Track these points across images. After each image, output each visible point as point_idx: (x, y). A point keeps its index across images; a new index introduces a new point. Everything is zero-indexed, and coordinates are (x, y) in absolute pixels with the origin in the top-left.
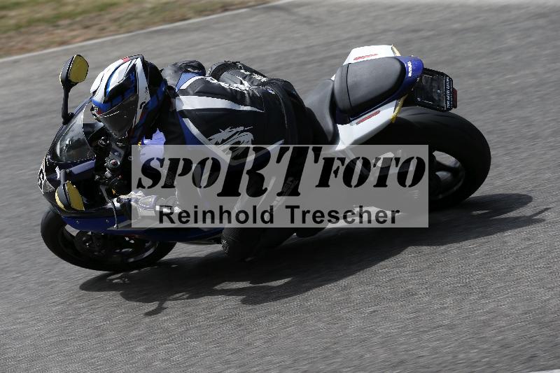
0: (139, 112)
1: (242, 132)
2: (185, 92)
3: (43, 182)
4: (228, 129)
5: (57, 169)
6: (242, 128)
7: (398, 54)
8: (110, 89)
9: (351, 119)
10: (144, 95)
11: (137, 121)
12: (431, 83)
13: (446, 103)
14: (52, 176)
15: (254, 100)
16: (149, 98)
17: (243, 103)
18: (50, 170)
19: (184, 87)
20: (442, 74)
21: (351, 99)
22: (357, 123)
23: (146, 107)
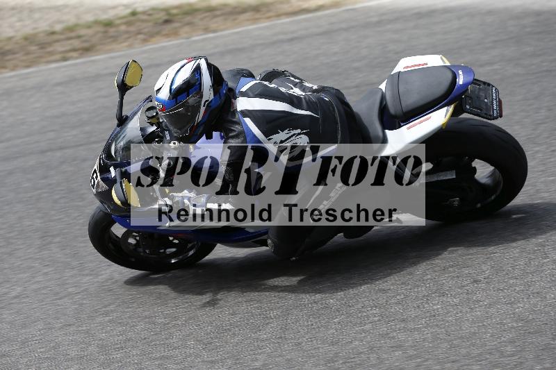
0: (203, 109)
1: (299, 134)
2: (244, 94)
3: (96, 182)
4: (286, 131)
5: (112, 169)
6: (299, 131)
7: (448, 64)
8: (174, 87)
9: (402, 124)
10: (208, 93)
11: (200, 119)
12: (479, 92)
13: (493, 112)
14: (106, 175)
15: (310, 105)
16: (212, 97)
17: (299, 107)
18: (104, 169)
19: (244, 89)
20: (489, 85)
21: (403, 105)
22: (409, 128)
23: (209, 105)
